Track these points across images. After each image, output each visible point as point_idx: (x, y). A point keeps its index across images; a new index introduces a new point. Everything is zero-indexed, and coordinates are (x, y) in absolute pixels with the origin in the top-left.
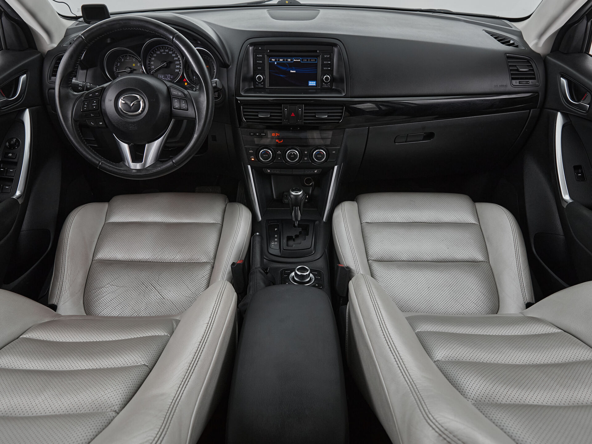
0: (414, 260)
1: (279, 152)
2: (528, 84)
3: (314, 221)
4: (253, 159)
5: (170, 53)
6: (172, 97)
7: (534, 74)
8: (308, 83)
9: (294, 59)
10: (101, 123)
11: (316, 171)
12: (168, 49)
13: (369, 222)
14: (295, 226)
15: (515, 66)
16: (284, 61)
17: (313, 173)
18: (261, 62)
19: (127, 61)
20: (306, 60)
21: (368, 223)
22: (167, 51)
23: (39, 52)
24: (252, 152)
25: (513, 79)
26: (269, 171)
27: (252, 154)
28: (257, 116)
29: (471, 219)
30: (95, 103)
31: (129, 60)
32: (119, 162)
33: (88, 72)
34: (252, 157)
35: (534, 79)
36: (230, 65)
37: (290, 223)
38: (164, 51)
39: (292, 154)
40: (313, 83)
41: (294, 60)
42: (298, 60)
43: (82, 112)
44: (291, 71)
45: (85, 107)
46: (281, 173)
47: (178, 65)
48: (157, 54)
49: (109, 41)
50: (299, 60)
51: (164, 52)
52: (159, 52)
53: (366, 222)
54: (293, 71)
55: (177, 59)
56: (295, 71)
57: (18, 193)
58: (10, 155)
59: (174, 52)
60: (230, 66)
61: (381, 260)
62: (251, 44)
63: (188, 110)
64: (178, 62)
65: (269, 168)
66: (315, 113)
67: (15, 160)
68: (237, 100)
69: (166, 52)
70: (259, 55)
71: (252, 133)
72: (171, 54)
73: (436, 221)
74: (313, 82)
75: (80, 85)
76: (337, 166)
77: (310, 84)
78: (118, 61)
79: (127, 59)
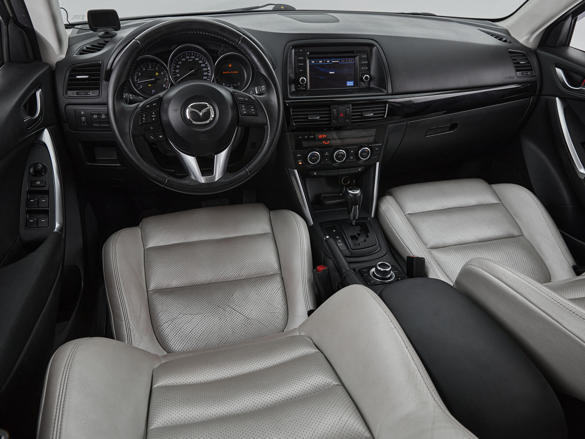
0: (464, 242)
1: (327, 154)
2: (528, 74)
3: (367, 218)
5: (197, 59)
6: (238, 103)
7: (531, 66)
8: (346, 84)
9: (333, 60)
10: (161, 137)
11: (360, 170)
12: (194, 55)
13: (411, 213)
14: (353, 226)
15: (517, 59)
16: (323, 62)
17: (358, 171)
18: (303, 64)
19: (149, 70)
20: (344, 61)
21: (410, 214)
22: (193, 57)
23: (46, 64)
24: (300, 155)
25: (517, 71)
26: (315, 174)
27: (299, 158)
28: (307, 118)
29: (492, 200)
30: (154, 114)
31: (151, 68)
34: (300, 160)
35: (531, 70)
37: (347, 223)
38: (190, 57)
39: (340, 154)
40: (351, 83)
41: (333, 61)
42: (336, 62)
43: (140, 125)
44: (330, 73)
45: (144, 120)
46: (328, 174)
47: (205, 71)
48: (182, 62)
50: (338, 61)
51: (190, 59)
52: (184, 60)
53: (408, 214)
54: (332, 73)
55: (204, 65)
56: (334, 73)
58: (38, 183)
59: (201, 58)
61: (436, 247)
62: (295, 47)
64: (206, 69)
65: (315, 171)
66: (361, 112)
67: (46, 188)
68: (285, 103)
69: (192, 59)
70: (300, 57)
71: (301, 136)
72: (198, 61)
73: (466, 205)
74: (350, 83)
76: (378, 162)
77: (348, 85)
78: (139, 70)
79: (150, 68)
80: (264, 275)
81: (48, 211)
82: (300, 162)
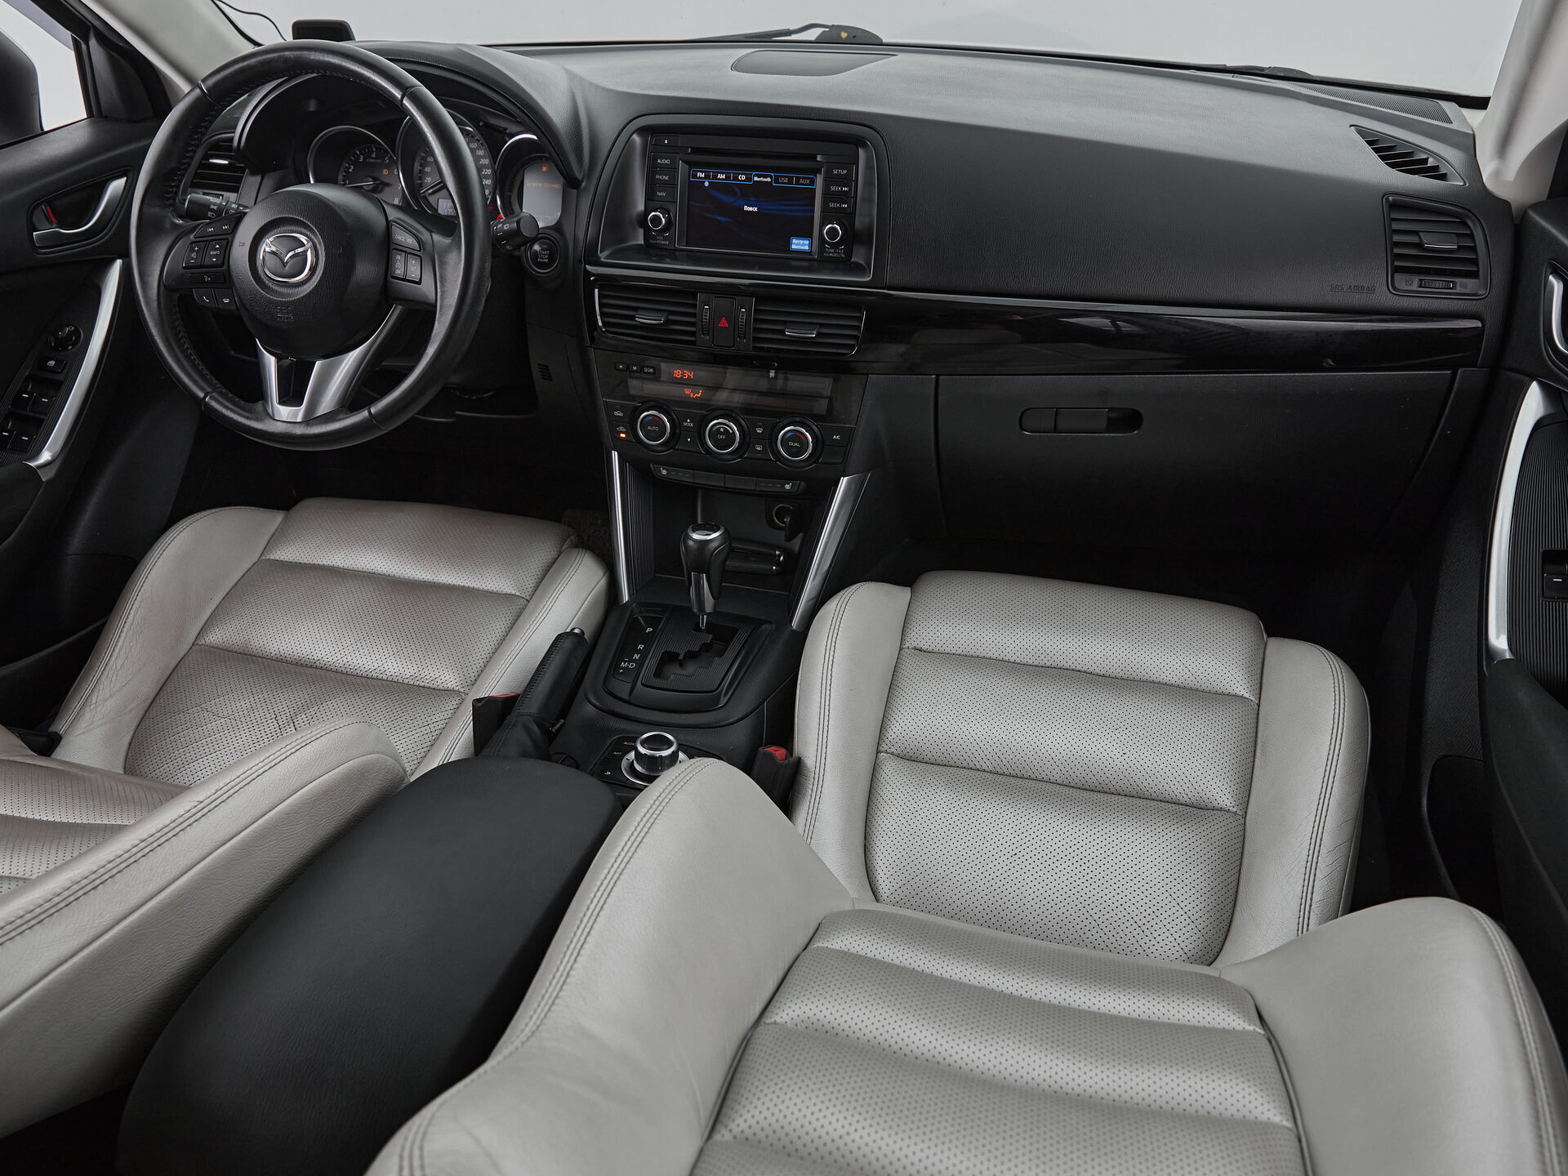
1: (688, 423)
2: (1452, 289)
3: (756, 623)
4: (623, 435)
6: (392, 246)
7: (1475, 262)
8: (789, 244)
9: (755, 175)
10: (226, 301)
11: (788, 487)
13: (924, 648)
14: (697, 628)
15: (1416, 233)
16: (728, 178)
17: (782, 490)
18: (667, 178)
19: (370, 160)
20: (786, 180)
21: (920, 650)
24: (621, 414)
25: (1398, 270)
26: (664, 472)
27: (620, 421)
28: (633, 318)
30: (217, 249)
31: (376, 158)
32: (255, 401)
33: (264, 181)
34: (620, 428)
35: (1474, 275)
36: (582, 181)
37: (685, 616)
39: (722, 430)
40: (803, 245)
41: (756, 179)
42: (765, 180)
43: (184, 268)
44: (746, 208)
45: (193, 259)
46: (696, 481)
49: (312, 106)
50: (769, 180)
53: (915, 648)
54: (751, 209)
56: (756, 209)
57: (46, 456)
58: (52, 363)
60: (583, 184)
61: (914, 757)
62: (641, 131)
63: (419, 283)
65: (666, 464)
66: (784, 323)
67: (60, 377)
68: (588, 274)
70: (661, 159)
71: (622, 363)
73: (1122, 674)
74: (801, 242)
75: (212, 207)
76: (846, 478)
77: (793, 247)
78: (351, 160)
79: (373, 158)
80: (431, 686)
81: (43, 420)
82: (623, 433)
